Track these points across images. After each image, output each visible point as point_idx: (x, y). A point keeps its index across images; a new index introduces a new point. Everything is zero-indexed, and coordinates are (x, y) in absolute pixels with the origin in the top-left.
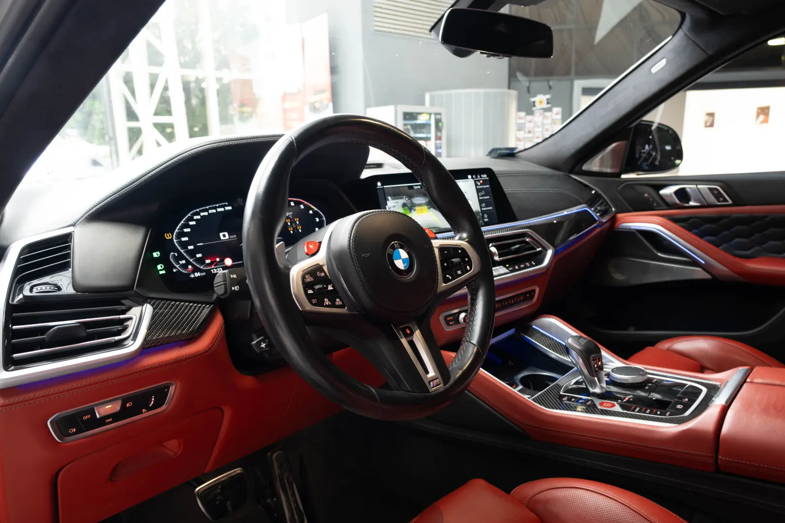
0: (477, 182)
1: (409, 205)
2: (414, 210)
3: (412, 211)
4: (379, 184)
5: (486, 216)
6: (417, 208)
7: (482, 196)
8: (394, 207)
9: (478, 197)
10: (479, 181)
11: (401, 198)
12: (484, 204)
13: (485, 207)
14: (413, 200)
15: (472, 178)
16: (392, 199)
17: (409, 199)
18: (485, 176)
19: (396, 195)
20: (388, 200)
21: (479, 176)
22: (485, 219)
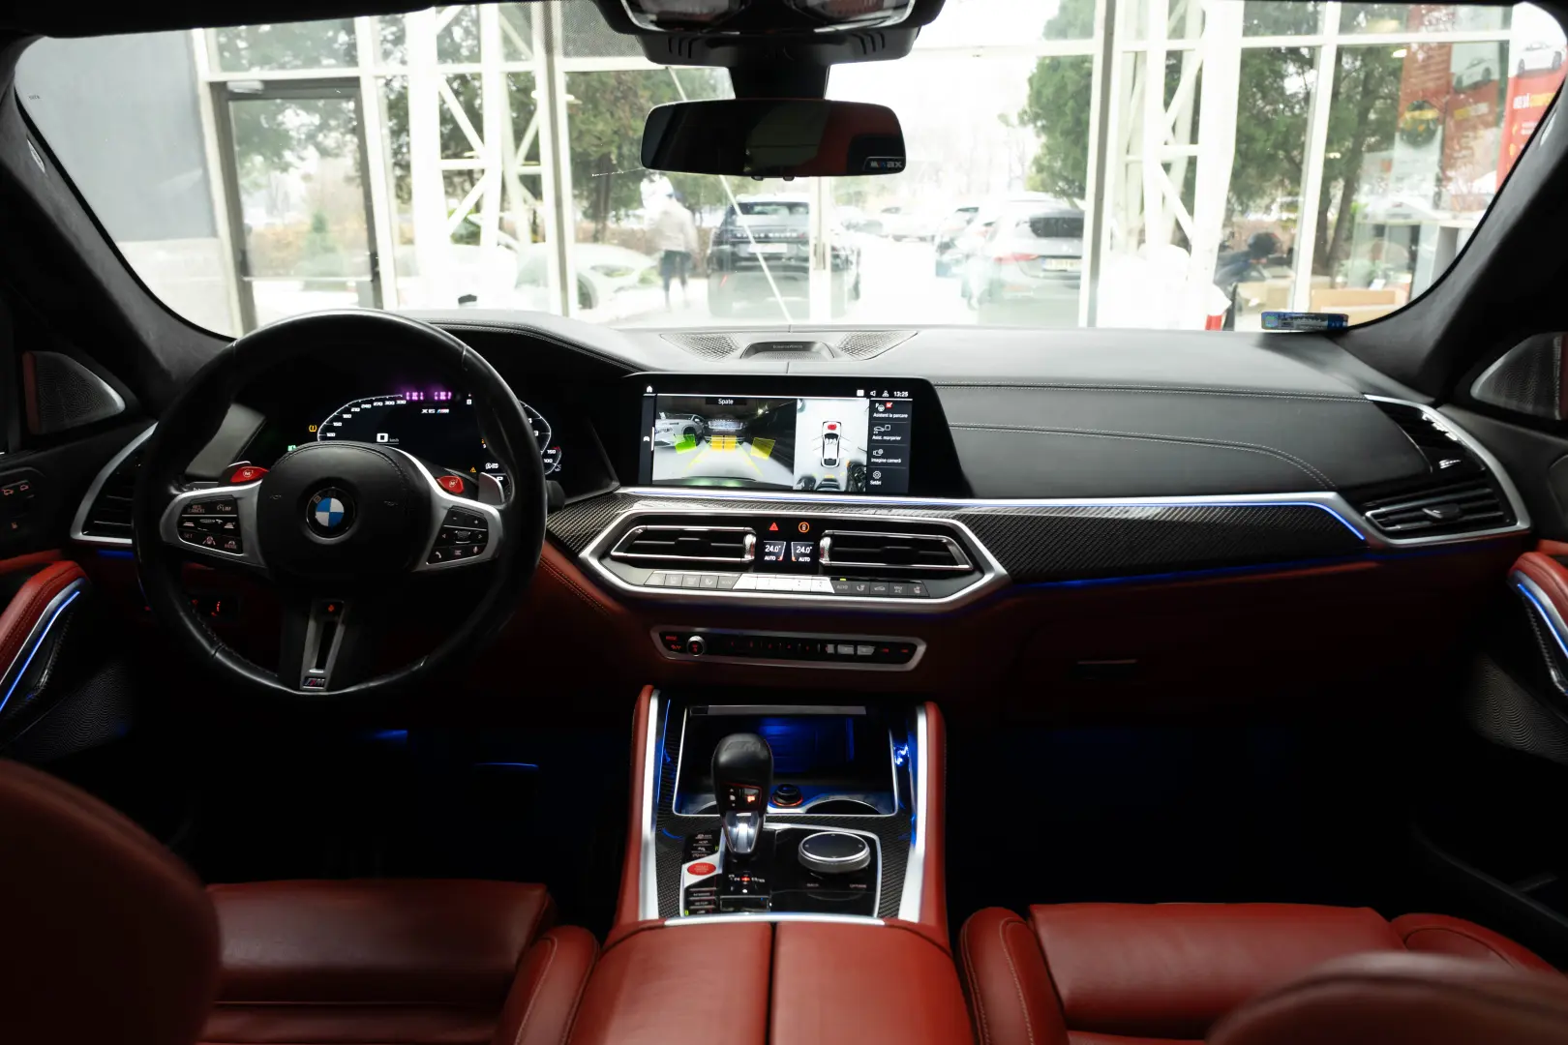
0: (877, 405)
1: (699, 432)
2: (707, 442)
3: (703, 443)
4: (649, 389)
5: (877, 474)
6: (713, 439)
7: (880, 434)
8: (668, 430)
9: (871, 433)
10: (883, 403)
11: (687, 418)
12: (881, 452)
13: (882, 457)
14: (709, 423)
15: (867, 395)
16: (667, 417)
17: (701, 421)
18: (906, 394)
19: (676, 411)
20: (660, 418)
21: (886, 394)
22: (875, 480)
